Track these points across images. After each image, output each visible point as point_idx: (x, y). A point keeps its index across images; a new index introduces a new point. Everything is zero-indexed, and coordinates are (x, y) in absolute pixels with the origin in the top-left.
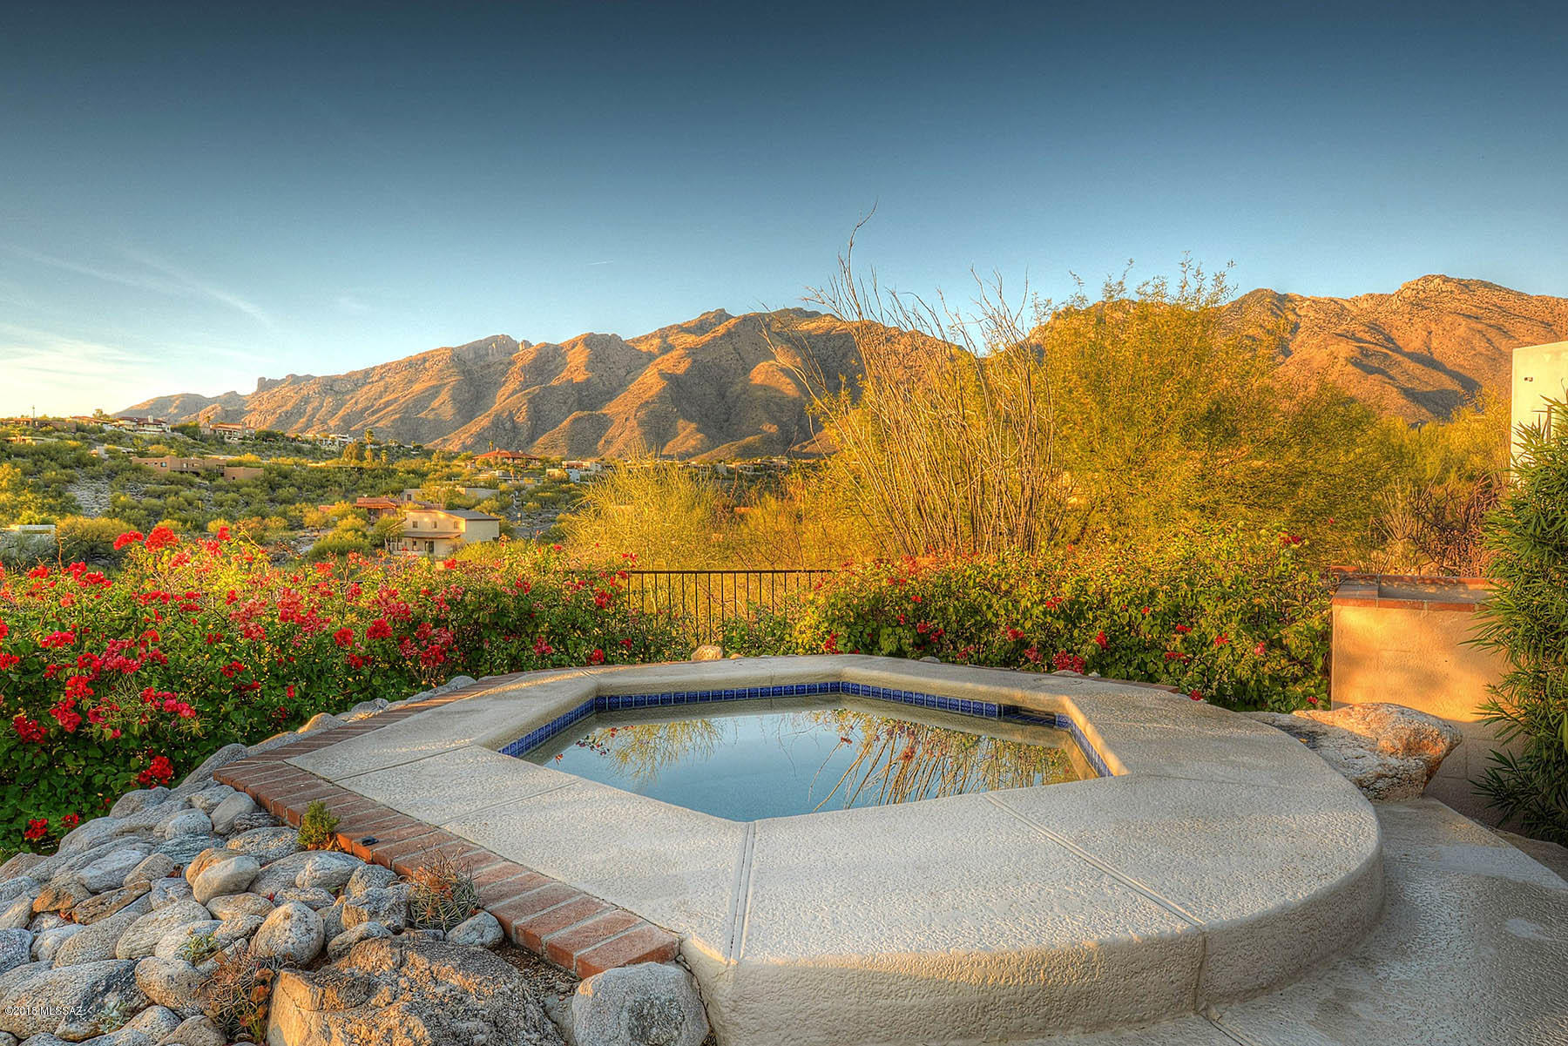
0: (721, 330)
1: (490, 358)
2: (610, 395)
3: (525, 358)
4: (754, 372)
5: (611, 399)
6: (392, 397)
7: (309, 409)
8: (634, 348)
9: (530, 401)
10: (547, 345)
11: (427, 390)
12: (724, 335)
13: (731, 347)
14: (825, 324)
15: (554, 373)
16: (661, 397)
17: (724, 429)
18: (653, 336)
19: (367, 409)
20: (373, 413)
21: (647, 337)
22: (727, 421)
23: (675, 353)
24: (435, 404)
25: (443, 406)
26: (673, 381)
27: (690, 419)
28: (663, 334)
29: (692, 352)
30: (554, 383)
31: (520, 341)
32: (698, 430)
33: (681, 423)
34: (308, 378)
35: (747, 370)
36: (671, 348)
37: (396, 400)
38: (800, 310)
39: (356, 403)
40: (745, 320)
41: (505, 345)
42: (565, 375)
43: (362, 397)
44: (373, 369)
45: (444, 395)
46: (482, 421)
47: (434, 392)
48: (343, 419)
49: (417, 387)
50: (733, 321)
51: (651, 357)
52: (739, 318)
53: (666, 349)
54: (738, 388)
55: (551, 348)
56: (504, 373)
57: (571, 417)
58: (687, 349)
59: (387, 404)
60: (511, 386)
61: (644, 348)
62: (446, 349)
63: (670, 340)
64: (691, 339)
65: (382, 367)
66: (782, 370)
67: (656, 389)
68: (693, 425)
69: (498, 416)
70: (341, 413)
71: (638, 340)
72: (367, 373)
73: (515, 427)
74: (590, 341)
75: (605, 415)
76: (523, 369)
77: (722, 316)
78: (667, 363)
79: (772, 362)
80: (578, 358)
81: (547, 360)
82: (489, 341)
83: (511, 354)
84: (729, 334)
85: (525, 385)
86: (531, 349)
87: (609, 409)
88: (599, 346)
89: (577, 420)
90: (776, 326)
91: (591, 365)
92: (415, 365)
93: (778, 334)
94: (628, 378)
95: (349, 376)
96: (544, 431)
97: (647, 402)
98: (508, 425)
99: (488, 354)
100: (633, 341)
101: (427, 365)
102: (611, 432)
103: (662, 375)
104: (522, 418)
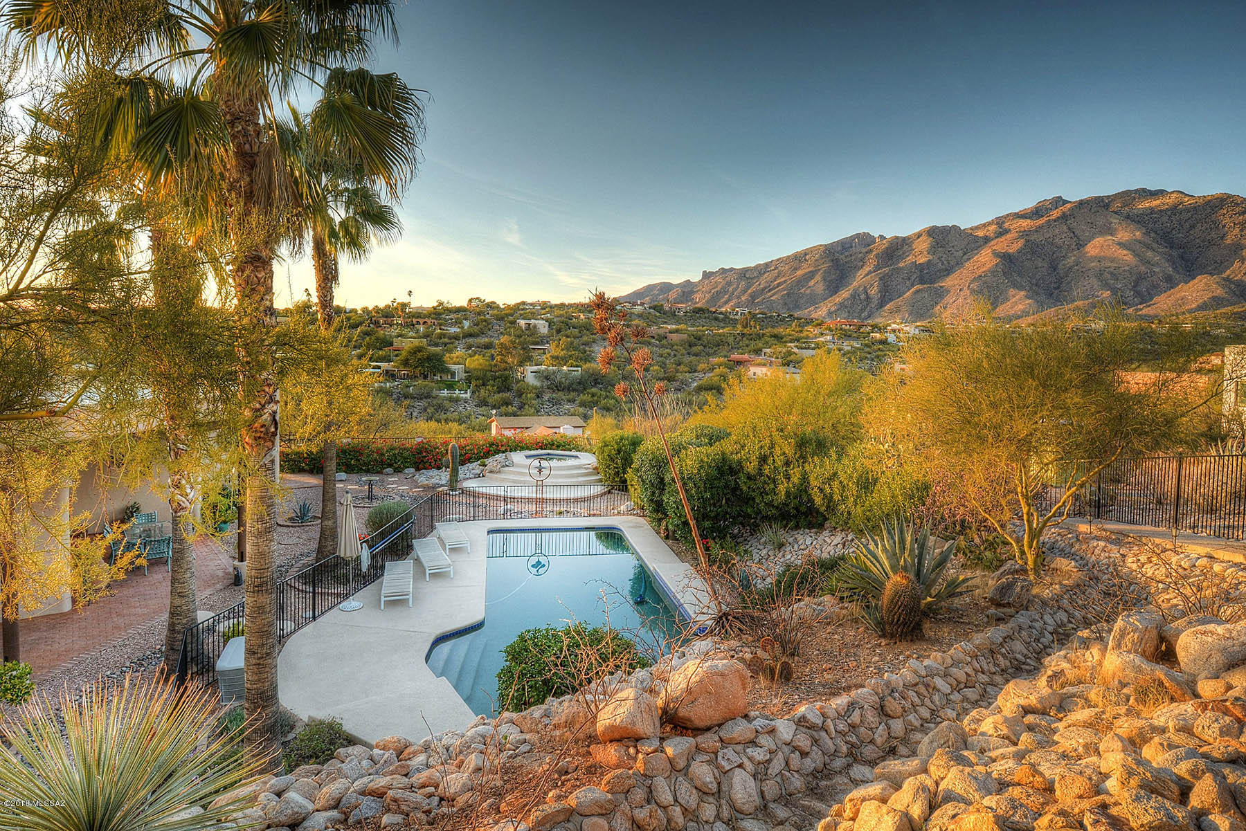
0: (1056, 214)
1: (853, 249)
2: (948, 271)
3: (881, 247)
4: (1088, 248)
5: (948, 275)
6: (783, 279)
7: (730, 289)
8: (971, 234)
9: (881, 279)
10: (897, 238)
11: (806, 274)
12: (1058, 218)
13: (1065, 227)
14: (1169, 201)
15: (901, 257)
16: (993, 272)
17: (1055, 295)
18: (990, 223)
19: (766, 288)
20: (769, 291)
21: (984, 225)
22: (1058, 288)
23: (1009, 236)
24: (812, 283)
25: (817, 285)
26: (1007, 258)
27: (1021, 288)
28: (1000, 222)
29: (1025, 234)
30: (901, 265)
31: (877, 236)
32: (1028, 297)
33: (1012, 291)
34: (732, 269)
35: (1080, 245)
36: (1007, 231)
37: (785, 282)
38: (1144, 190)
39: (759, 285)
40: (1081, 204)
41: (866, 240)
42: (910, 259)
43: (763, 281)
44: (771, 262)
45: (818, 278)
46: (844, 294)
47: (811, 275)
48: (751, 296)
49: (799, 273)
50: (1069, 206)
51: (987, 240)
52: (1074, 203)
53: (1002, 232)
54: (1071, 260)
55: (900, 240)
56: (862, 260)
57: (913, 290)
58: (1020, 232)
59: (779, 285)
60: (867, 269)
61: (980, 234)
62: (821, 245)
63: (1006, 225)
64: (1025, 223)
65: (778, 260)
66: (1119, 244)
67: (988, 266)
68: (1023, 293)
69: (855, 291)
70: (749, 291)
71: (977, 228)
72: (767, 265)
73: (868, 297)
74: (932, 232)
75: (941, 287)
76: (877, 256)
77: (1059, 201)
78: (1001, 245)
79: (1110, 237)
80: (923, 245)
81: (898, 247)
82: (853, 238)
83: (869, 245)
84: (1064, 217)
85: (878, 268)
86: (884, 242)
87: (947, 282)
88: (940, 236)
89: (917, 291)
90: (1117, 205)
91: (933, 250)
92: (799, 258)
93: (1116, 213)
94: (966, 257)
95: (756, 267)
96: (891, 300)
97: (981, 276)
98: (863, 297)
99: (851, 247)
100: (971, 229)
101: (807, 257)
102: (948, 299)
103: (996, 254)
104: (874, 292)
